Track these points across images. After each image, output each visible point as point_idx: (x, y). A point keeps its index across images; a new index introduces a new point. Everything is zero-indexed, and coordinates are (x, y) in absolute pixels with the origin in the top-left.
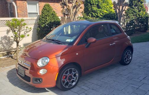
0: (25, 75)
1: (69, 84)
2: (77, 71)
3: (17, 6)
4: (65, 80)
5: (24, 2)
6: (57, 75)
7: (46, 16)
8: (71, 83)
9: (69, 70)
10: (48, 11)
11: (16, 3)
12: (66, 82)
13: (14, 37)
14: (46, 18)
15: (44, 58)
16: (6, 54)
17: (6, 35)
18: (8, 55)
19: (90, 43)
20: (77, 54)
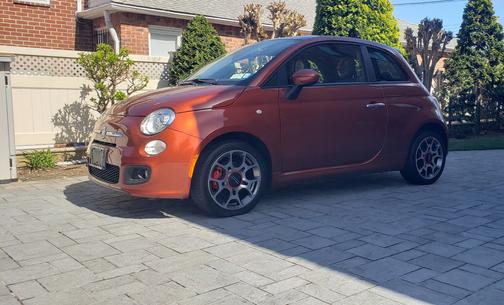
0: (108, 165)
1: (232, 197)
2: (256, 164)
3: (120, 40)
4: (220, 182)
5: (142, 30)
6: (195, 161)
7: (194, 48)
8: (236, 197)
9: (231, 152)
10: (201, 36)
11: (119, 32)
12: (221, 188)
13: (98, 100)
14: (194, 56)
15: (161, 111)
16: (74, 154)
17: (79, 100)
18: (80, 159)
19: (301, 87)
20: (259, 112)
